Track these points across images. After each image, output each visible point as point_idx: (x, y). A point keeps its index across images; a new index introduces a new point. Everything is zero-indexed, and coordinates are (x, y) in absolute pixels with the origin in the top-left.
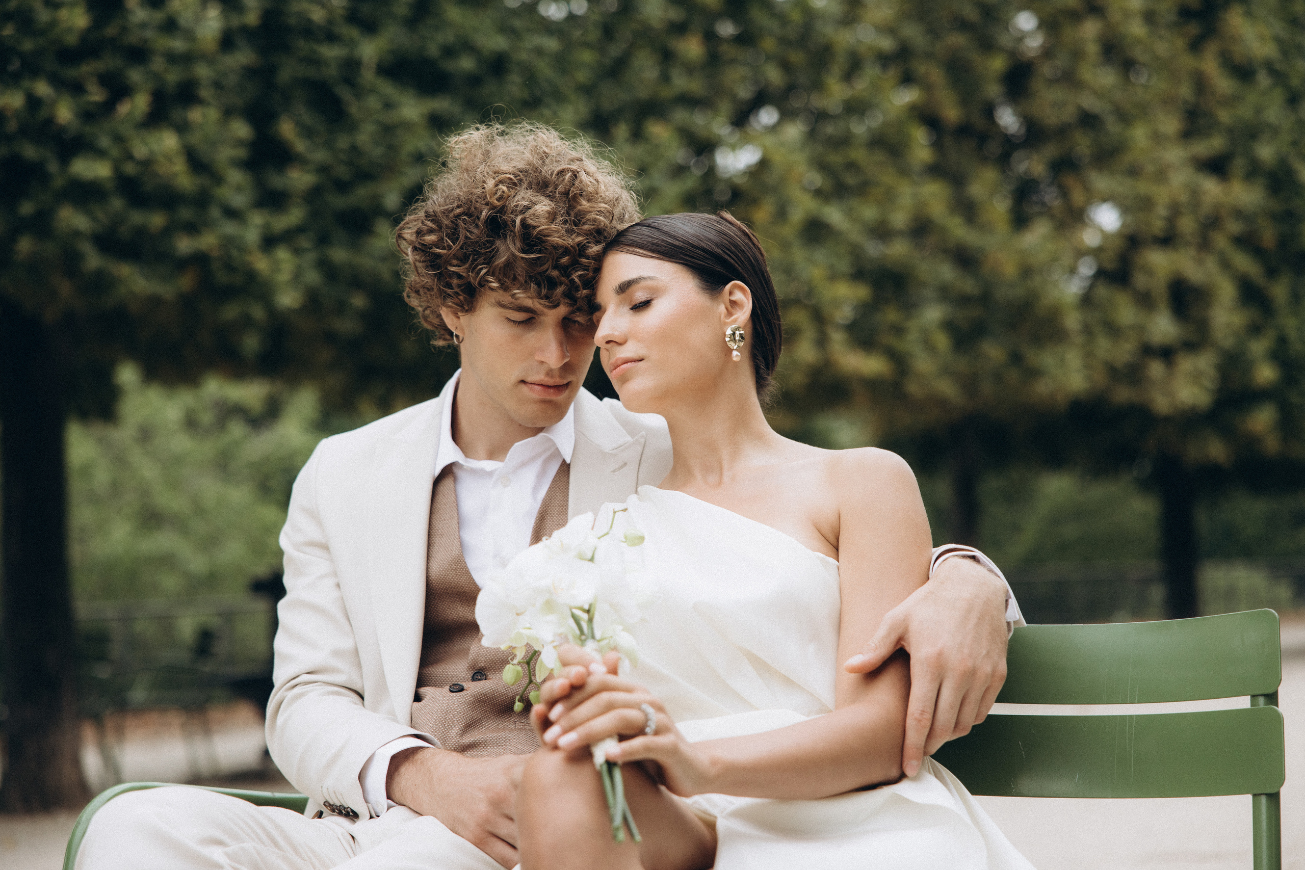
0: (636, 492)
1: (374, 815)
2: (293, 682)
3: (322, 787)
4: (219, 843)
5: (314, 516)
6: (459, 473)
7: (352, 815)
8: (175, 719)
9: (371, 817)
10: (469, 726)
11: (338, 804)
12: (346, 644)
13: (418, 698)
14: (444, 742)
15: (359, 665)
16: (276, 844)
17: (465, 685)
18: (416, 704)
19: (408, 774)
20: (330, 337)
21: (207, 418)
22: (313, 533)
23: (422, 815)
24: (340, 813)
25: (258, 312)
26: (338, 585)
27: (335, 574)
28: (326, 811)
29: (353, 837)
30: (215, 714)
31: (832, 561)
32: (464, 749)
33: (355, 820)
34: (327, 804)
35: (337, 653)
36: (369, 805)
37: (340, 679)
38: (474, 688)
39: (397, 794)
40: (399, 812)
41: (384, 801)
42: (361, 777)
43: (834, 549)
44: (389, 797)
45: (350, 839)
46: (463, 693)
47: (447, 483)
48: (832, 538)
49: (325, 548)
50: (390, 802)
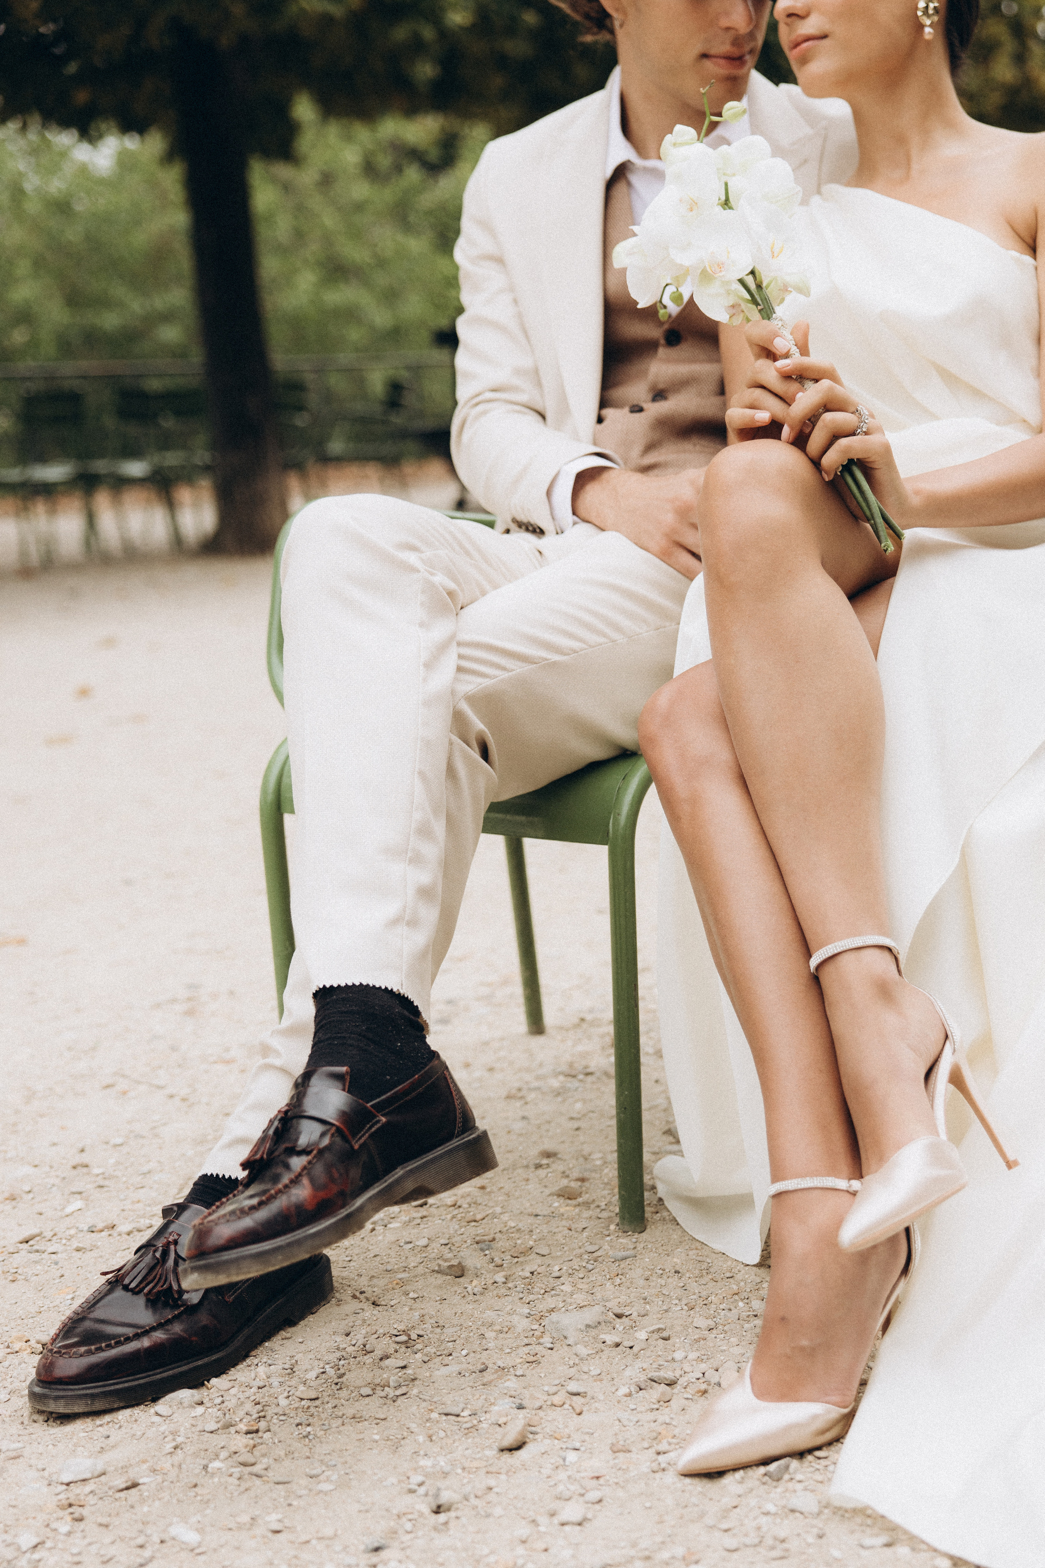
0: (819, 192)
1: (559, 531)
2: (477, 400)
3: (509, 502)
5: (486, 226)
7: (538, 531)
8: (372, 471)
9: (557, 533)
10: (650, 447)
11: (525, 520)
12: (527, 362)
13: (601, 419)
14: (625, 463)
15: (539, 384)
16: (468, 553)
17: (645, 406)
18: (599, 425)
19: (593, 493)
20: (502, 61)
21: (384, 161)
22: (486, 245)
23: (603, 530)
24: (527, 530)
25: (428, 33)
26: (516, 301)
27: (512, 289)
28: (513, 527)
29: (540, 552)
30: (409, 468)
31: (1030, 260)
32: (646, 469)
33: (541, 536)
34: (514, 521)
35: (518, 372)
36: (555, 522)
37: (521, 397)
38: (655, 409)
39: (581, 510)
40: (583, 527)
41: (569, 517)
42: (549, 493)
43: (1032, 252)
44: (574, 513)
45: (538, 554)
46: (642, 414)
47: (620, 189)
48: (1030, 241)
49: (499, 261)
50: (575, 518)
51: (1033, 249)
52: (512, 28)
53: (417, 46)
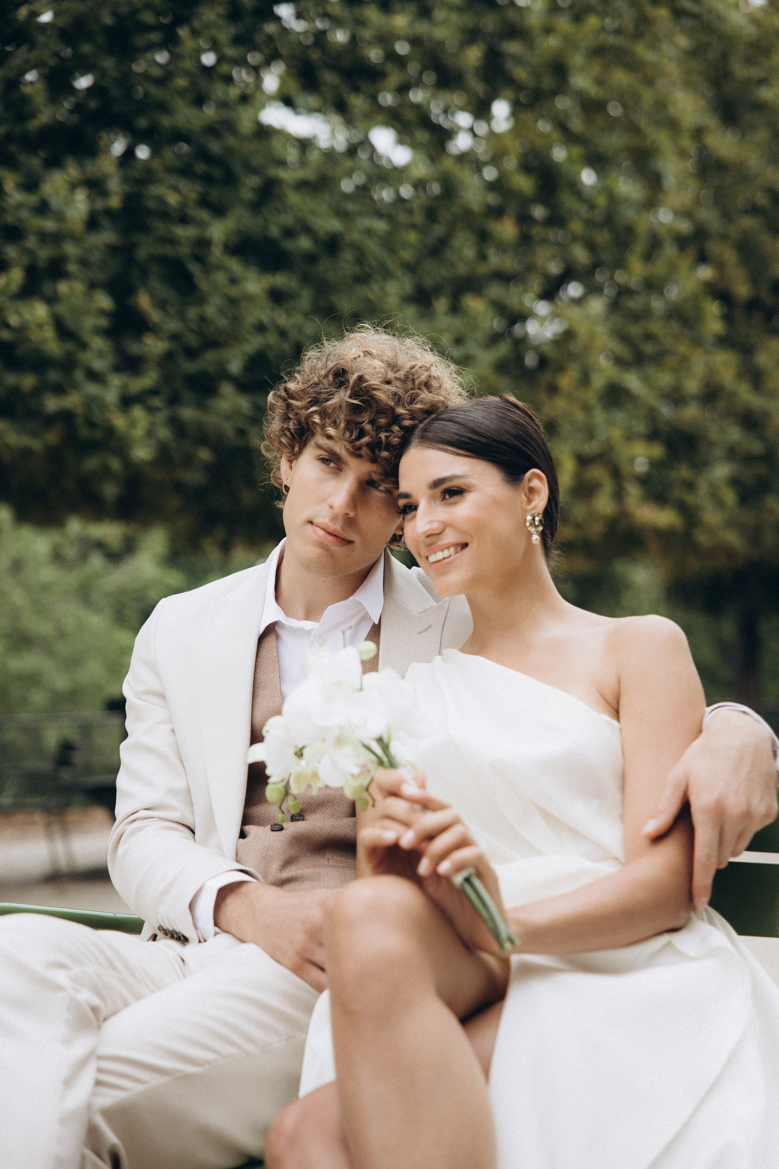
0: (440, 653)
1: (202, 940)
2: (132, 817)
3: (156, 913)
4: (61, 966)
5: (153, 668)
6: (281, 632)
7: (183, 940)
9: (200, 942)
10: (288, 862)
11: (171, 929)
12: (180, 784)
13: (243, 835)
14: (265, 877)
15: (191, 804)
16: (114, 967)
17: (285, 825)
18: (241, 840)
19: (233, 903)
20: (179, 487)
21: (71, 552)
22: (151, 682)
23: (243, 941)
24: (172, 937)
25: (115, 464)
26: (173, 731)
27: (171, 721)
28: (160, 935)
29: (183, 960)
31: (615, 723)
32: (281, 883)
33: (186, 943)
34: (161, 928)
35: (171, 792)
36: (199, 931)
37: (175, 815)
38: (292, 828)
39: (223, 923)
40: (224, 939)
41: (211, 928)
42: (192, 906)
43: (615, 713)
44: (216, 924)
45: (181, 962)
46: (283, 832)
47: (270, 641)
48: (614, 703)
49: (162, 696)
50: (217, 929)
51: (616, 713)
52: (188, 461)
53: (106, 472)
